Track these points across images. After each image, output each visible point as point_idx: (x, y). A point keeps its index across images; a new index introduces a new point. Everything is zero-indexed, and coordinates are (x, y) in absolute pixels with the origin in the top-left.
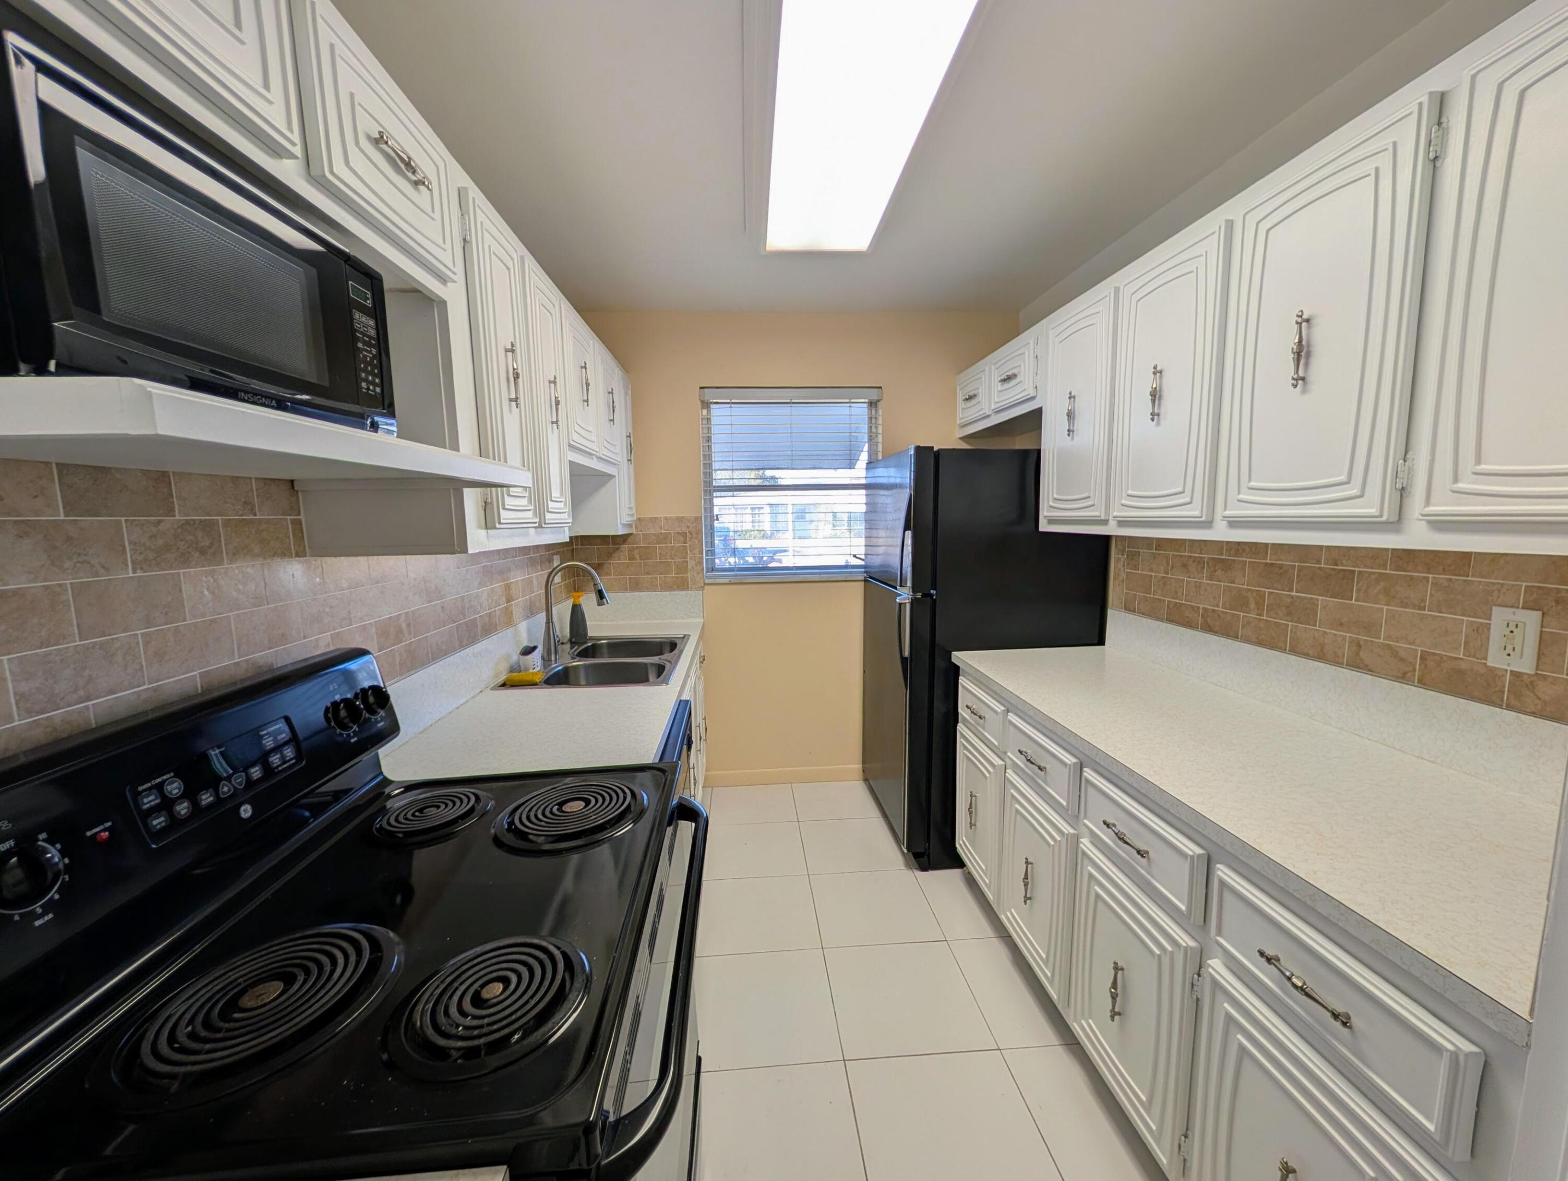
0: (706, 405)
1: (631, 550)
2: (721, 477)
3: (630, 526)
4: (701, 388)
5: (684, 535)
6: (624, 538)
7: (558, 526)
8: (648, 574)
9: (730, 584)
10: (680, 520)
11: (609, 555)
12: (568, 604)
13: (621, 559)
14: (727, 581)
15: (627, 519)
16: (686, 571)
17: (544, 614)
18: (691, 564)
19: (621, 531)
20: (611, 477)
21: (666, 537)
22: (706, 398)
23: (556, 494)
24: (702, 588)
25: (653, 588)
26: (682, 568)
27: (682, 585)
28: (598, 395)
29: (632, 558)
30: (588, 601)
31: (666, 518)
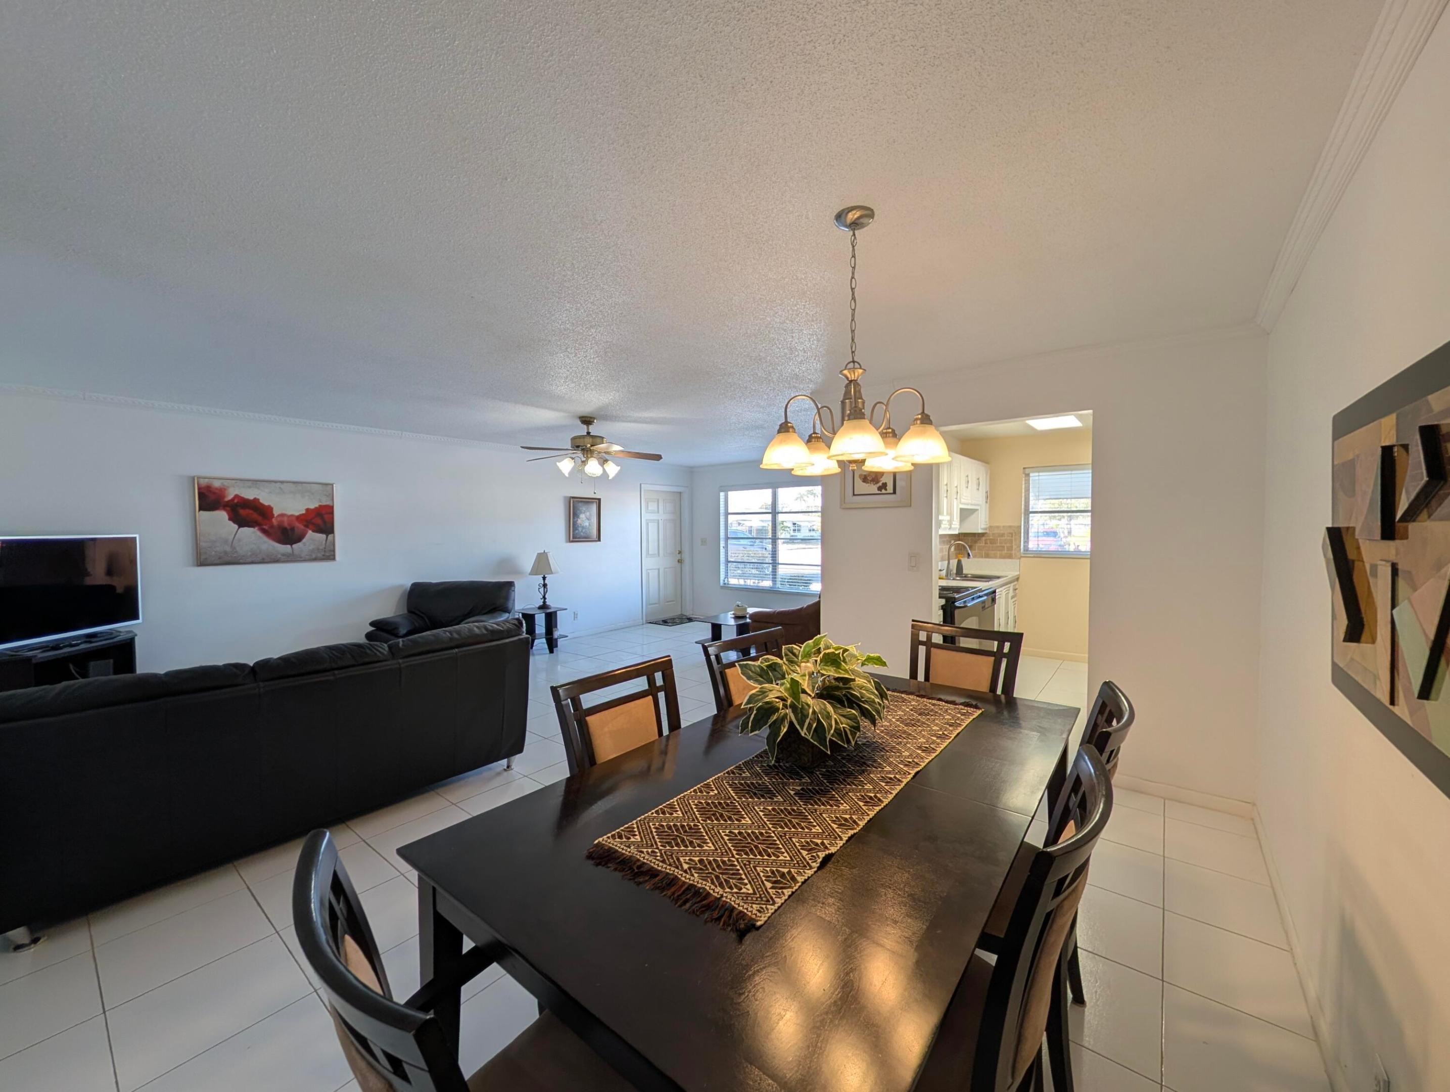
0: (1028, 475)
1: (986, 540)
2: (1035, 505)
3: (985, 529)
4: (1024, 468)
5: (1012, 534)
6: (983, 535)
7: (955, 529)
8: (993, 550)
9: (1034, 557)
10: (1010, 527)
11: (976, 542)
12: (956, 561)
13: (981, 543)
14: (1032, 556)
15: (983, 526)
16: (1012, 550)
17: (947, 562)
18: (1014, 547)
19: (980, 531)
20: (977, 510)
21: (1003, 535)
22: (1027, 472)
23: (955, 519)
24: (1020, 558)
25: (995, 557)
26: (1010, 548)
27: (1010, 557)
28: (973, 484)
29: (986, 543)
30: (964, 561)
31: (1004, 527)
